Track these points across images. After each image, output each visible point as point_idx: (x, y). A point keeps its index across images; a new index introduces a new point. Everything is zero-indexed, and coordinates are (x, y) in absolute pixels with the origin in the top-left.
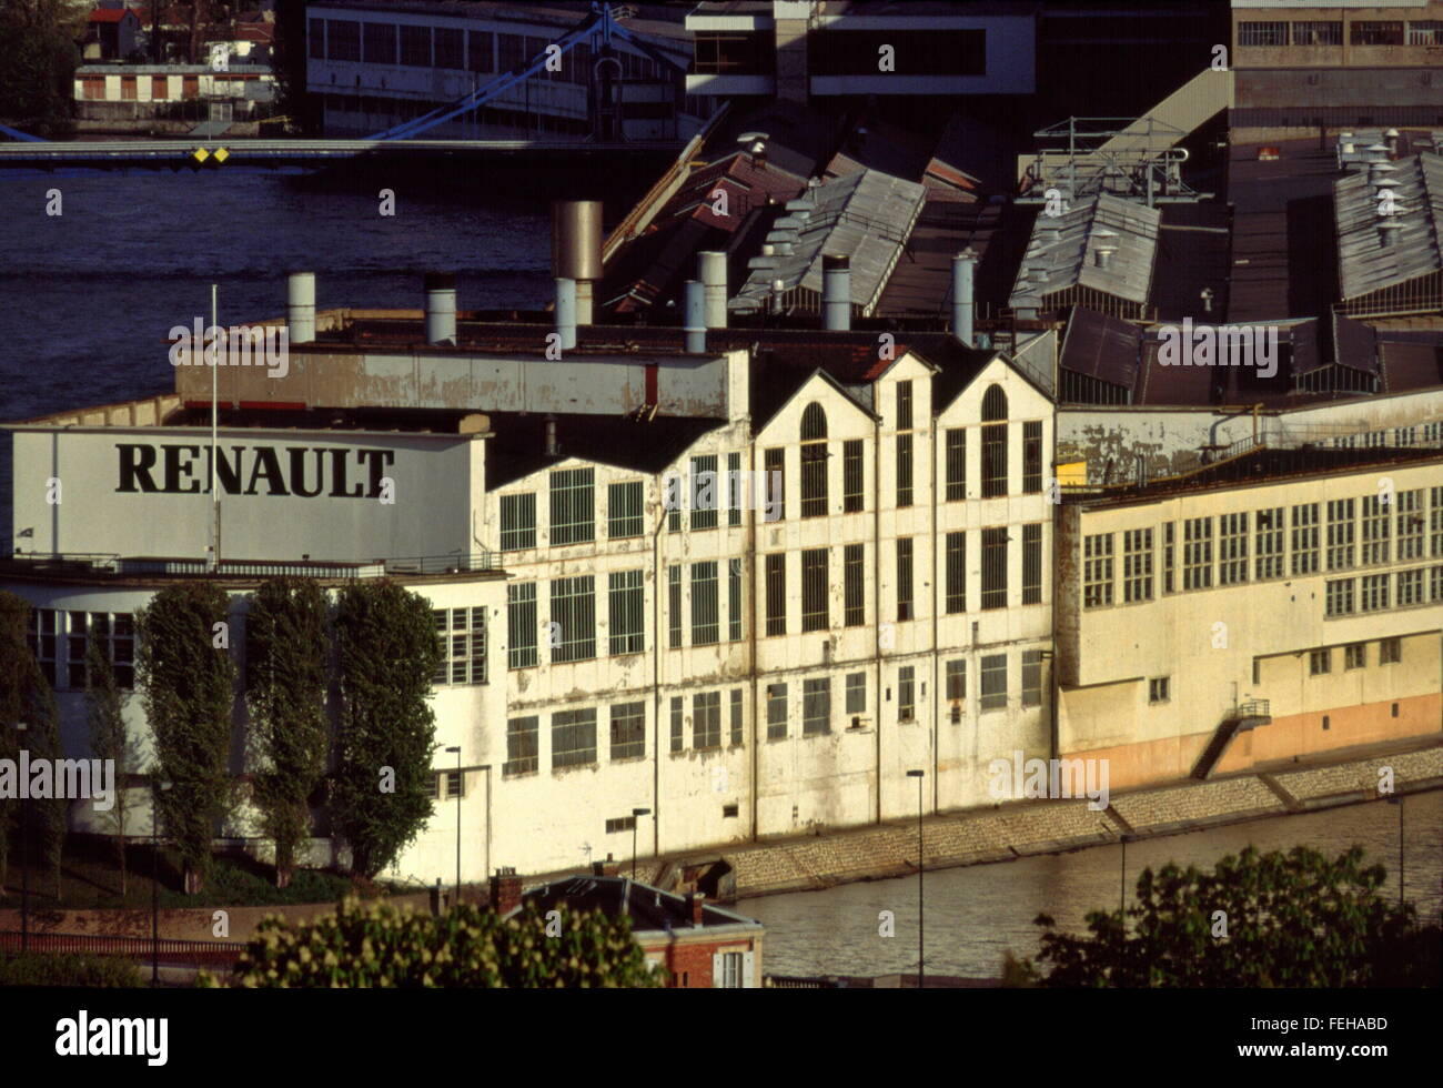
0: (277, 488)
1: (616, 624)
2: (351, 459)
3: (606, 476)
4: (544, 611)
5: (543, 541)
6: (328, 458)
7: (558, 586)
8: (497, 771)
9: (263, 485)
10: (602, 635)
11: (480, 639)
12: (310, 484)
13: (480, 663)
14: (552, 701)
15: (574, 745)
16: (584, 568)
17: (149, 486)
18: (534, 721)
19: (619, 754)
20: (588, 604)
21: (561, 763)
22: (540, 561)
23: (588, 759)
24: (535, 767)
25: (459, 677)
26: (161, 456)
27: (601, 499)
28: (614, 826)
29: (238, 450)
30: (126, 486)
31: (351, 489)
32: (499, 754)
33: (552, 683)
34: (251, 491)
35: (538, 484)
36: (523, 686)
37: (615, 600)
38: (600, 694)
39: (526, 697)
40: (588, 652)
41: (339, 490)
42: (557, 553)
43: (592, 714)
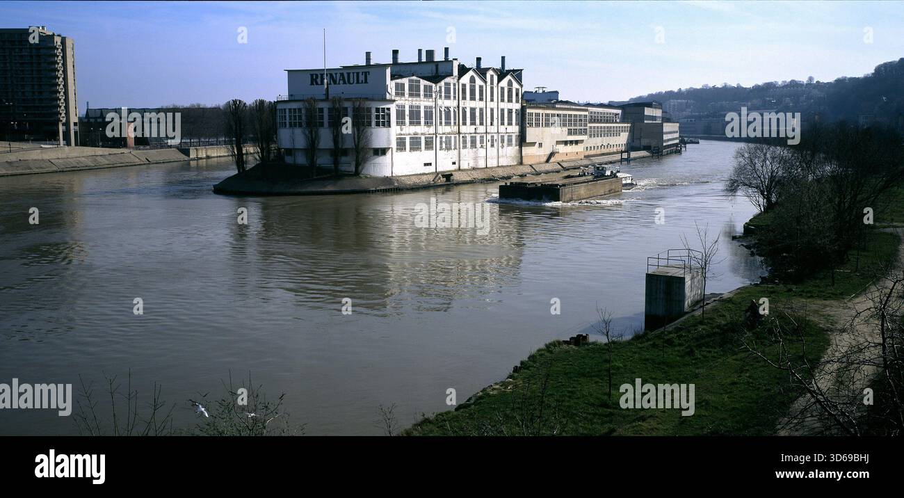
0: (345, 83)
1: (426, 118)
2: (360, 74)
3: (423, 83)
4: (407, 113)
5: (407, 96)
6: (355, 74)
7: (411, 107)
8: (395, 149)
9: (341, 82)
10: (422, 120)
11: (389, 115)
12: (351, 81)
13: (389, 122)
14: (409, 134)
15: (415, 145)
16: (418, 103)
17: (317, 84)
18: (405, 139)
19: (427, 148)
20: (419, 112)
21: (412, 149)
22: (406, 100)
23: (419, 149)
24: (405, 149)
25: (384, 125)
26: (319, 76)
27: (422, 88)
28: (426, 165)
29: (336, 74)
30: (312, 84)
31: (360, 82)
32: (394, 145)
33: (409, 130)
34: (339, 84)
35: (405, 81)
36: (401, 130)
37: (426, 112)
38: (422, 134)
39: (402, 133)
40: (419, 123)
41: (358, 82)
42: (410, 99)
43: (420, 138)
